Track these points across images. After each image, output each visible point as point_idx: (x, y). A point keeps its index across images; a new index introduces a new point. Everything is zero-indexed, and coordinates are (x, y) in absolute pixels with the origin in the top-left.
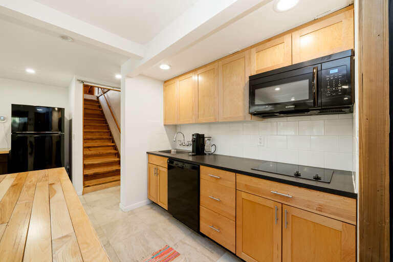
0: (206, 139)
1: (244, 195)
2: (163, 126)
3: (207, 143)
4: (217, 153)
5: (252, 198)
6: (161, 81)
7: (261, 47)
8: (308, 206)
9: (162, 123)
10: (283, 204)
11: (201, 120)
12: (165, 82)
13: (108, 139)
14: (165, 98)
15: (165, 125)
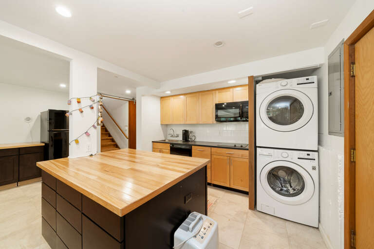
0: (189, 133)
1: (215, 156)
2: (160, 126)
3: (190, 135)
4: (195, 140)
5: (218, 157)
6: (158, 97)
7: (220, 91)
8: (239, 156)
9: (159, 123)
10: (230, 157)
11: (188, 122)
12: (161, 98)
13: (105, 134)
14: (162, 108)
15: (162, 125)
